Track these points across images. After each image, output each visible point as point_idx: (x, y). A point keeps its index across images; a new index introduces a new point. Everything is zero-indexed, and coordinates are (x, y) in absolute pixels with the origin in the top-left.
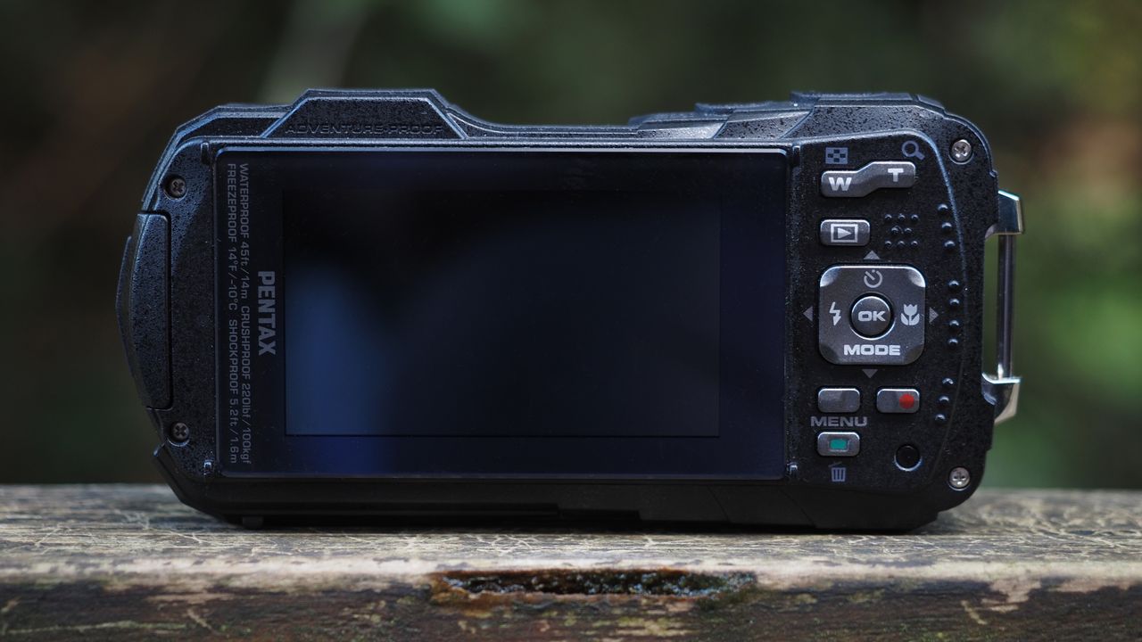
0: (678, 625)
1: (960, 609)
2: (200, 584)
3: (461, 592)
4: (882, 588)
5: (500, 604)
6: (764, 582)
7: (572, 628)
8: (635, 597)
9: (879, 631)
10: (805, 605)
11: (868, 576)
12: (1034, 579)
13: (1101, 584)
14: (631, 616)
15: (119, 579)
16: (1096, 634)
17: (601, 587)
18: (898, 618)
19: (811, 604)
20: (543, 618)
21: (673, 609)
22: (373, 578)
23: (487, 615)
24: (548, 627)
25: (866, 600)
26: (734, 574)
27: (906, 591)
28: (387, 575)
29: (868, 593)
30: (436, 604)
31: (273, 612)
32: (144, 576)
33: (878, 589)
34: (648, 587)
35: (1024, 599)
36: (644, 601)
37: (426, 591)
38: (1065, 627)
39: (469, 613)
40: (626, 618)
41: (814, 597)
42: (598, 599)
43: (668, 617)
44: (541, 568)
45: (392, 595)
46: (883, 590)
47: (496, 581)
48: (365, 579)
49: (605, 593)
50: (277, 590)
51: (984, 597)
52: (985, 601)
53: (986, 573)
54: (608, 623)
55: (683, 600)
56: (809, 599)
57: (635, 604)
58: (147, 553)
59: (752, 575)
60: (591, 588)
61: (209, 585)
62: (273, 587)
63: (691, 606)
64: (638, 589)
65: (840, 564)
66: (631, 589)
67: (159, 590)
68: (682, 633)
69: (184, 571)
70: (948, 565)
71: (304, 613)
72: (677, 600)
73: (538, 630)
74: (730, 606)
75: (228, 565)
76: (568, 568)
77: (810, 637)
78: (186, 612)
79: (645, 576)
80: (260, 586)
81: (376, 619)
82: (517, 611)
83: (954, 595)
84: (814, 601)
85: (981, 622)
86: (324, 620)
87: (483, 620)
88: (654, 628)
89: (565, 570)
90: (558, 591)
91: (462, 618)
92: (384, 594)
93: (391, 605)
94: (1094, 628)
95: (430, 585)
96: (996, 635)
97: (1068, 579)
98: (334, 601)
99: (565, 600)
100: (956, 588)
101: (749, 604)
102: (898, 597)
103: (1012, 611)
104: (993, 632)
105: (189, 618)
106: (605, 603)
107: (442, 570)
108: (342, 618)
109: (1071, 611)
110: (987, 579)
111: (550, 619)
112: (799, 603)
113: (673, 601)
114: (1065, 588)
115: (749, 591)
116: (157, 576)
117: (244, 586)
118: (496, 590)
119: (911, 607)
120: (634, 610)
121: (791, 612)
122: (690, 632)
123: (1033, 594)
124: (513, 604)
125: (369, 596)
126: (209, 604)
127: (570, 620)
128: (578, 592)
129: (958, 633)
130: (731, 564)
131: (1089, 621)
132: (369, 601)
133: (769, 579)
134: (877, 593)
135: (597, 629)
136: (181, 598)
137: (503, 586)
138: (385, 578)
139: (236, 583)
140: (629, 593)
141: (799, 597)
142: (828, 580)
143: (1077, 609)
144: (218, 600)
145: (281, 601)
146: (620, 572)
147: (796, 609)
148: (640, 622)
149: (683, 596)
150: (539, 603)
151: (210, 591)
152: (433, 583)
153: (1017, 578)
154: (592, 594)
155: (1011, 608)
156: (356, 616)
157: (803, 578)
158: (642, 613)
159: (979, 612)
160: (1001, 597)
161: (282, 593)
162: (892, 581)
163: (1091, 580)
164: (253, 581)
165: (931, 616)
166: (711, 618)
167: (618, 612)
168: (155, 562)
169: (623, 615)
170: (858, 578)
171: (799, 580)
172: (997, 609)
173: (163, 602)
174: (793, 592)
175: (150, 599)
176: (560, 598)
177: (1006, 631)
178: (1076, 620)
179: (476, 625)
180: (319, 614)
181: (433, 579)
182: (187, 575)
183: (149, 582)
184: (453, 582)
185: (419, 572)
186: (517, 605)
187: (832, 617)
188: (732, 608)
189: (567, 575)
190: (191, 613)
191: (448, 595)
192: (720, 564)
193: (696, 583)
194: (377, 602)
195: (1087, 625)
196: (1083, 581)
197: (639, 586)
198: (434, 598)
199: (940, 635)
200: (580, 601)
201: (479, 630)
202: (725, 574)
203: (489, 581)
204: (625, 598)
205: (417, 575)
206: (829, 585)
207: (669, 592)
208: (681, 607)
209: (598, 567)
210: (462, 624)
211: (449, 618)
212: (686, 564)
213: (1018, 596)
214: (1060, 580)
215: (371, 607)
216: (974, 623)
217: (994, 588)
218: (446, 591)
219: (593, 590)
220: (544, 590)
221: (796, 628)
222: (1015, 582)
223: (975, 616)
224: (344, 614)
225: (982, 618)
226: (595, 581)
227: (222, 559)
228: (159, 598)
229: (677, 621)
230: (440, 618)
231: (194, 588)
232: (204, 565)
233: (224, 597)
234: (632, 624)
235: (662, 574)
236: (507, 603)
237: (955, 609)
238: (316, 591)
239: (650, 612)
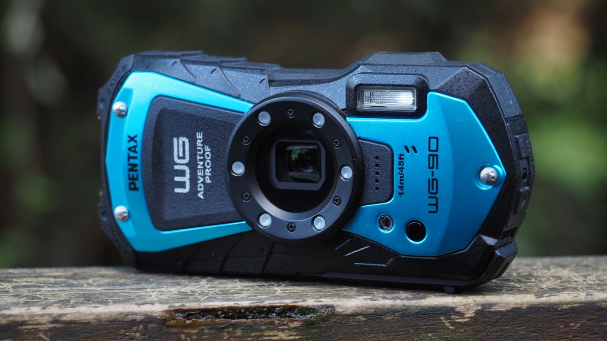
0: (294, 334)
1: (440, 321)
2: (45, 319)
3: (182, 320)
4: (400, 311)
5: (203, 325)
6: (339, 310)
7: (239, 337)
8: (272, 320)
9: (399, 333)
10: (360, 321)
11: (392, 306)
12: (478, 305)
13: (512, 306)
14: (270, 330)
15: (3, 318)
16: (510, 332)
17: (254, 315)
18: (408, 327)
19: (363, 321)
20: (225, 332)
21: (292, 325)
22: (135, 314)
23: (196, 331)
24: (227, 337)
25: (391, 318)
26: (323, 306)
27: (412, 313)
28: (143, 312)
29: (393, 314)
30: (169, 326)
31: (83, 333)
32: (16, 316)
33: (398, 312)
34: (279, 314)
35: (473, 315)
36: (277, 322)
37: (164, 319)
38: (494, 329)
39: (186, 331)
40: (268, 331)
41: (365, 317)
42: (253, 321)
43: (289, 329)
44: (223, 306)
45: (146, 322)
46: (400, 313)
47: (199, 314)
48: (132, 315)
49: (256, 318)
50: (86, 321)
51: (452, 315)
52: (453, 316)
53: (453, 302)
54: (258, 334)
55: (297, 321)
56: (362, 318)
57: (272, 323)
58: (16, 304)
59: (332, 306)
60: (249, 316)
61: (51, 320)
62: (84, 320)
63: (301, 324)
64: (273, 316)
65: (378, 300)
66: (270, 316)
67: (24, 323)
68: (297, 337)
69: (37, 313)
70: (433, 298)
71: (100, 333)
72: (294, 321)
73: (223, 338)
74: (322, 323)
75: (60, 309)
76: (237, 305)
77: (363, 338)
78: (38, 334)
79: (277, 309)
80: (77, 320)
81: (138, 335)
82: (210, 329)
83: (437, 314)
84: (365, 319)
85: (451, 327)
86: (110, 336)
87: (194, 334)
88: (282, 335)
89: (235, 307)
90: (232, 317)
91: (183, 333)
92: (142, 322)
93: (145, 328)
94: (509, 329)
95: (165, 317)
96: (459, 334)
97: (495, 304)
98: (115, 326)
99: (236, 322)
100: (438, 310)
101: (331, 322)
102: (408, 316)
103: (467, 321)
104: (457, 333)
105: (40, 337)
106: (257, 323)
107: (172, 308)
108: (120, 335)
109: (497, 321)
110: (453, 305)
111: (228, 332)
112: (357, 320)
113: (292, 321)
114: (494, 309)
115: (330, 315)
116: (23, 316)
117: (68, 320)
118: (199, 318)
119: (414, 321)
120: (272, 326)
121: (354, 325)
122: (301, 337)
123: (477, 312)
124: (209, 325)
125: (134, 323)
126: (50, 330)
127: (239, 333)
128: (242, 318)
129: (439, 333)
130: (321, 301)
131: (506, 326)
132: (134, 326)
133: (341, 309)
134: (397, 314)
135: (253, 337)
136: (35, 327)
137: (203, 316)
138: (142, 313)
139: (64, 318)
140: (269, 318)
141: (357, 317)
142: (371, 308)
143: (500, 319)
144: (55, 327)
145: (88, 327)
146: (264, 307)
147: (356, 323)
148: (275, 332)
149: (297, 318)
150: (222, 324)
151: (51, 323)
152: (167, 315)
153: (469, 304)
154: (250, 319)
155: (466, 320)
156: (127, 334)
157: (359, 307)
158: (276, 328)
159: (450, 322)
160: (461, 314)
161: (89, 323)
162: (405, 308)
163: (507, 304)
164: (73, 317)
165: (425, 325)
166: (312, 329)
167: (263, 327)
168: (21, 309)
169: (266, 329)
170: (387, 307)
171: (357, 309)
172: (459, 320)
173: (26, 329)
174: (354, 315)
175: (20, 328)
176: (233, 321)
177: (464, 332)
178: (500, 325)
179: (189, 337)
180: (108, 333)
181: (167, 313)
182: (38, 315)
183: (19, 319)
184: (177, 315)
185: (160, 310)
186: (211, 326)
187: (374, 327)
188: (323, 324)
189: (236, 310)
190: (41, 335)
191: (175, 321)
192: (315, 302)
193: (304, 312)
194: (138, 326)
195: (506, 328)
196: (503, 305)
197: (274, 314)
198: (167, 323)
199: (430, 335)
200: (244, 322)
201: (191, 339)
202: (318, 306)
203: (196, 314)
204: (267, 321)
205: (158, 312)
206: (372, 310)
207: (290, 317)
208: (296, 324)
209: (252, 305)
210: (183, 336)
211: (176, 333)
212: (298, 302)
213: (470, 314)
214: (491, 305)
215: (135, 329)
216: (447, 328)
217: (457, 310)
218: (174, 319)
219: (250, 317)
220: (225, 318)
221: (356, 333)
222: (468, 306)
223: (448, 325)
224: (121, 333)
225: (451, 325)
226: (251, 312)
227: (57, 306)
228: (24, 327)
229: (294, 332)
230: (171, 333)
231: (43, 322)
232: (47, 309)
233: (58, 325)
234: (271, 334)
235: (286, 307)
236: (206, 325)
237: (438, 321)
238: (106, 322)
239: (280, 327)
